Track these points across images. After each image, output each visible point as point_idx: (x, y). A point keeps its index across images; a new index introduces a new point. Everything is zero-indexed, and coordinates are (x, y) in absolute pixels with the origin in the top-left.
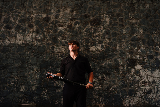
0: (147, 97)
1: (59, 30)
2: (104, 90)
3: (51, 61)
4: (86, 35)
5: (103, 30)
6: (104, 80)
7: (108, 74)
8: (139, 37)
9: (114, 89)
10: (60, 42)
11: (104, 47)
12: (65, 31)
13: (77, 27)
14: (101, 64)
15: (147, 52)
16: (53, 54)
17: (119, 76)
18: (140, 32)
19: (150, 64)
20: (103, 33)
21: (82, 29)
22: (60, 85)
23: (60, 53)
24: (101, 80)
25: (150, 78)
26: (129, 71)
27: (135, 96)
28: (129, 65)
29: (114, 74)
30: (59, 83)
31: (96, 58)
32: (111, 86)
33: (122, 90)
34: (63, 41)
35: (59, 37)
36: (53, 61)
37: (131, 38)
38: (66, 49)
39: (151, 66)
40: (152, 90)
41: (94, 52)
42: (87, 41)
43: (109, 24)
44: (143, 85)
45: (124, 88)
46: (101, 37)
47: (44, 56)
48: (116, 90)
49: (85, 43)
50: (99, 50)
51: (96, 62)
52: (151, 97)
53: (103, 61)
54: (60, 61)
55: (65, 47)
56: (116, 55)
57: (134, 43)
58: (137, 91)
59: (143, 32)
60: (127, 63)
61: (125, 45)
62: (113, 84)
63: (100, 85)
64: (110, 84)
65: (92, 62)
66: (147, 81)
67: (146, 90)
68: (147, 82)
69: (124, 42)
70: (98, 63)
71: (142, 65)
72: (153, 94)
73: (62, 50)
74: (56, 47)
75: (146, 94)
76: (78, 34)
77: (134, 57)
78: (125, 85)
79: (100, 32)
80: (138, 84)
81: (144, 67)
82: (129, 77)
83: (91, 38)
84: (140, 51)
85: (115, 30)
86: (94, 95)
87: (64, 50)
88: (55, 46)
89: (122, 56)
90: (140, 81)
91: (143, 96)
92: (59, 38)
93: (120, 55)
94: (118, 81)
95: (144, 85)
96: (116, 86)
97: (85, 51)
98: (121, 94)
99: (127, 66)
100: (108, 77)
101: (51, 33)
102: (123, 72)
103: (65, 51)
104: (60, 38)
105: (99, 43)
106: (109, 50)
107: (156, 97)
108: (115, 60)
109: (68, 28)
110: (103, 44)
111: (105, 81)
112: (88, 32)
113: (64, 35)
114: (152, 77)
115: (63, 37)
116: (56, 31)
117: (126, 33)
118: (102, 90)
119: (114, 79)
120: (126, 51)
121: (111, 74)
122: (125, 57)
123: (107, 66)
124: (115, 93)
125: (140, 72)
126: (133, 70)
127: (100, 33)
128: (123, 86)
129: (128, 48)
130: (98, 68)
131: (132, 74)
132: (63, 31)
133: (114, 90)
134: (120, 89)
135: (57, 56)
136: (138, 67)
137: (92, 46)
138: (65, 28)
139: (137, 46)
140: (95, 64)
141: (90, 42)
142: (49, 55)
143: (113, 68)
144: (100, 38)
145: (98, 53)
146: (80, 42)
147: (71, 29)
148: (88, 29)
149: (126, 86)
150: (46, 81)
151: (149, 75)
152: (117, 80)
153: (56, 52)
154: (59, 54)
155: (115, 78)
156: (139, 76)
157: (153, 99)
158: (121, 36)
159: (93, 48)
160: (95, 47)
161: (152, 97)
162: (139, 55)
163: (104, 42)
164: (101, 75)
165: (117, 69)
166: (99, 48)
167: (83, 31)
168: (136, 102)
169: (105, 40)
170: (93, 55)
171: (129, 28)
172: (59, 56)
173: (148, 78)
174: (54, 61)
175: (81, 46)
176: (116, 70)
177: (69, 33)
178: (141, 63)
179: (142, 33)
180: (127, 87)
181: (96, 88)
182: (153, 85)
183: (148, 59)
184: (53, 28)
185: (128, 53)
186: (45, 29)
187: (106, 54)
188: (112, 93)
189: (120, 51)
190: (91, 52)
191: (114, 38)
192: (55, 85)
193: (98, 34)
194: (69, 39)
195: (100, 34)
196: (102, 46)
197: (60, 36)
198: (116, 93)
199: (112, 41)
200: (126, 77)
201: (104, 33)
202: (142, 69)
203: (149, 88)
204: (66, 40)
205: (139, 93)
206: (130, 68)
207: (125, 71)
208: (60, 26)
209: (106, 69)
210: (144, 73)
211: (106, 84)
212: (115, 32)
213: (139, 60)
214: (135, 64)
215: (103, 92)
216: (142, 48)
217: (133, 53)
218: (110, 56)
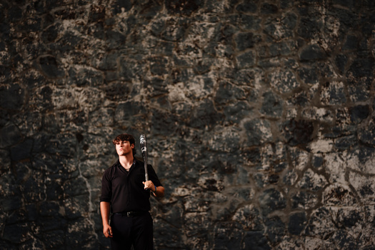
0: (345, 236)
1: (62, 33)
2: (215, 221)
3: (43, 137)
4: (153, 46)
5: (210, 26)
6: (216, 190)
7: (227, 171)
8: (325, 46)
9: (246, 215)
10: (69, 71)
11: (212, 87)
12: (83, 33)
13: (123, 20)
14: (204, 142)
15: (348, 96)
16: (47, 114)
17: (261, 177)
18: (332, 31)
19: (356, 134)
20: (209, 37)
21: (140, 25)
22: (79, 213)
23: (70, 108)
24: (205, 190)
25: (357, 178)
26: (291, 159)
27: (307, 234)
28: (292, 139)
29: (245, 172)
30: (73, 205)
31: (189, 120)
32: (236, 206)
33: (268, 219)
34: (78, 67)
35: (65, 58)
36: (51, 137)
37: (301, 50)
38: (89, 96)
39: (361, 142)
40: (361, 215)
41: (180, 104)
42: (159, 67)
43: (228, 7)
44: (332, 202)
45: (277, 213)
46: (204, 52)
47: (20, 120)
48: (252, 218)
49: (152, 74)
50: (197, 95)
52: (355, 236)
53: (209, 130)
54: (72, 137)
55: (87, 89)
56: (250, 109)
57: (310, 68)
58: (313, 219)
59: (340, 31)
60: (287, 135)
61: (280, 77)
62: (241, 200)
63: (201, 205)
64: (233, 202)
65: (175, 135)
66: (346, 187)
67: (343, 217)
68: (346, 191)
69: (275, 66)
70: (196, 138)
71: (333, 138)
72: (364, 226)
73: (76, 99)
74: (58, 90)
75: (343, 227)
76: (127, 42)
77: (308, 116)
78: (279, 204)
79: (198, 34)
80: (320, 199)
81: (338, 145)
82: (290, 178)
83: (171, 55)
84: (326, 94)
85: (248, 27)
86: (184, 238)
87: (85, 98)
88: (52, 87)
89: (271, 112)
90: (325, 187)
91: (332, 234)
92: (63, 60)
93: (265, 110)
94: (258, 190)
95: (335, 199)
96: (251, 207)
97: (153, 101)
98: (268, 231)
99: (287, 144)
100: (226, 179)
101: (36, 44)
102: (273, 164)
103: (86, 101)
104: (69, 58)
105: (196, 73)
106: (230, 96)
107: (371, 233)
108: (249, 127)
109: (92, 24)
110: (211, 75)
111: (217, 194)
112: (159, 36)
113: (79, 47)
114: (361, 174)
115: (79, 53)
117: (283, 37)
118: (209, 220)
119: (244, 187)
120: (285, 96)
121: (235, 171)
122: (279, 115)
123: (223, 147)
124: (248, 227)
125: (325, 161)
126: (304, 157)
127: (199, 37)
128: (272, 206)
129: (290, 87)
130: (195, 153)
131: (301, 167)
132: (76, 33)
133: (246, 218)
134: (264, 215)
135: (61, 121)
136: (321, 145)
137: (175, 83)
138: (82, 24)
139: (320, 77)
140: (185, 142)
141: (167, 69)
142: (37, 116)
143: (242, 152)
144: (200, 55)
145: (195, 107)
146: (135, 70)
147: (102, 26)
148: (159, 23)
149: (281, 206)
150: (34, 201)
151: (354, 171)
152: (254, 189)
153: (59, 105)
154: (69, 112)
155: (249, 182)
156: (322, 172)
157: (361, 242)
158: (269, 45)
159: (176, 91)
160: (185, 85)
161: (361, 234)
162: (326, 107)
163: (212, 67)
164: (206, 175)
165: (254, 154)
166: (197, 88)
167: (144, 31)
169: (215, 62)
170: (180, 112)
171: (295, 18)
172: (68, 121)
173: (351, 180)
174: (54, 137)
175: (139, 83)
176: (250, 159)
177: (98, 40)
178: (331, 131)
179: (335, 32)
180: (285, 207)
181: (190, 214)
182: (363, 200)
183: (352, 120)
184: (42, 26)
185: (290, 101)
186: (13, 30)
187: (219, 109)
188: (239, 229)
189: (264, 95)
190: (172, 102)
191: (246, 55)
192: (62, 211)
193: (194, 42)
194: (98, 62)
195: (198, 40)
196: (208, 82)
197: (68, 51)
198: (250, 229)
199: (239, 63)
200: (281, 177)
201: (213, 39)
202: (333, 151)
203: (351, 208)
204: (88, 65)
205: (321, 225)
206: (295, 148)
207: (278, 160)
208: (63, 19)
209: (221, 157)
210: (336, 165)
211: (220, 202)
212: (248, 31)
213: (323, 124)
214: (312, 136)
215: (211, 227)
216: (334, 83)
217: (306, 100)
218: (233, 113)
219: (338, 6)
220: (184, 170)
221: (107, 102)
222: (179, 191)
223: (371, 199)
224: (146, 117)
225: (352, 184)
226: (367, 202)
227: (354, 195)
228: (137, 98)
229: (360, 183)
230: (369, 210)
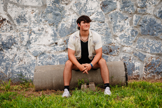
223: (25, 26)
225: (10, 14)
226: (22, 29)
227: (11, 23)
229: (16, 13)
230: (23, 35)
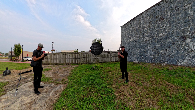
0: (192, 60)
2: (167, 56)
4: (157, 28)
6: (167, 51)
9: (172, 55)
15: (194, 28)
17: (175, 48)
18: (191, 14)
24: (165, 51)
26: (181, 44)
27: (184, 59)
31: (163, 39)
33: (177, 56)
37: (184, 20)
41: (161, 37)
42: (158, 31)
43: (170, 17)
45: (178, 55)
49: (157, 33)
51: (162, 42)
54: (146, 44)
55: (148, 37)
56: (173, 35)
57: (186, 24)
58: (186, 56)
60: (181, 39)
61: (180, 27)
62: (171, 52)
64: (170, 53)
65: (160, 42)
66: (193, 49)
67: (192, 56)
69: (179, 25)
70: (164, 42)
71: (191, 39)
75: (192, 58)
76: (153, 29)
77: (185, 35)
78: (179, 53)
80: (187, 52)
82: (181, 48)
83: (160, 29)
84: (190, 29)
86: (162, 59)
88: (144, 38)
90: (188, 50)
91: (189, 60)
93: (176, 35)
94: (175, 51)
95: (191, 52)
97: (157, 37)
98: (176, 58)
100: (169, 49)
101: (142, 33)
103: (148, 39)
104: (146, 34)
105: (164, 31)
108: (173, 39)
110: (166, 30)
111: (167, 52)
113: (147, 32)
116: (143, 31)
117: (180, 19)
119: (172, 50)
121: (170, 47)
122: (179, 35)
123: (168, 43)
125: (189, 44)
126: (184, 43)
129: (182, 29)
131: (183, 46)
132: (146, 30)
135: (145, 42)
136: (188, 40)
137: (160, 33)
138: (147, 28)
139: (188, 25)
144: (165, 27)
145: (164, 37)
147: (150, 28)
148: (158, 24)
153: (144, 40)
156: (188, 46)
158: (178, 21)
159: (161, 35)
160: (162, 33)
162: (189, 32)
164: (165, 48)
165: (174, 44)
166: (164, 33)
167: (156, 26)
168: (185, 63)
169: (167, 28)
171: (183, 14)
174: (144, 45)
175: (155, 35)
177: (149, 30)
181: (163, 55)
185: (181, 32)
187: (168, 36)
188: (171, 58)
189: (176, 32)
191: (173, 25)
192: (145, 54)
194: (149, 33)
195: (164, 25)
196: (166, 32)
198: (173, 58)
199: (171, 27)
200: (179, 48)
201: (167, 24)
202: (190, 42)
203: (194, 54)
205: (187, 58)
206: (182, 42)
207: (179, 45)
209: (168, 45)
210: (191, 45)
211: (168, 53)
212: (173, 20)
213: (189, 36)
214: (186, 39)
215: (166, 57)
216: (191, 26)
217: (185, 31)
218: (170, 37)
219: (193, 8)
220: (162, 48)
221: (150, 39)
222: (161, 51)
224: (156, 40)
228: (155, 37)
